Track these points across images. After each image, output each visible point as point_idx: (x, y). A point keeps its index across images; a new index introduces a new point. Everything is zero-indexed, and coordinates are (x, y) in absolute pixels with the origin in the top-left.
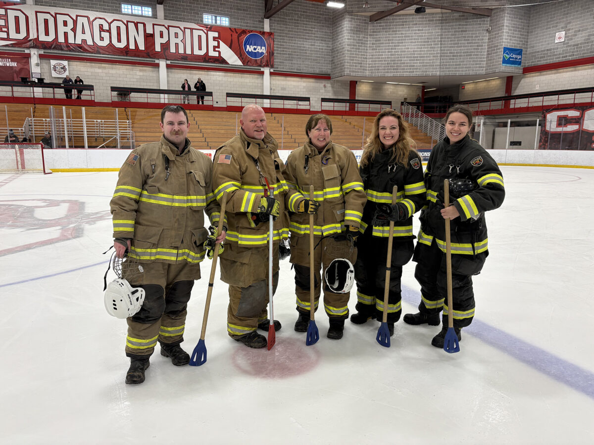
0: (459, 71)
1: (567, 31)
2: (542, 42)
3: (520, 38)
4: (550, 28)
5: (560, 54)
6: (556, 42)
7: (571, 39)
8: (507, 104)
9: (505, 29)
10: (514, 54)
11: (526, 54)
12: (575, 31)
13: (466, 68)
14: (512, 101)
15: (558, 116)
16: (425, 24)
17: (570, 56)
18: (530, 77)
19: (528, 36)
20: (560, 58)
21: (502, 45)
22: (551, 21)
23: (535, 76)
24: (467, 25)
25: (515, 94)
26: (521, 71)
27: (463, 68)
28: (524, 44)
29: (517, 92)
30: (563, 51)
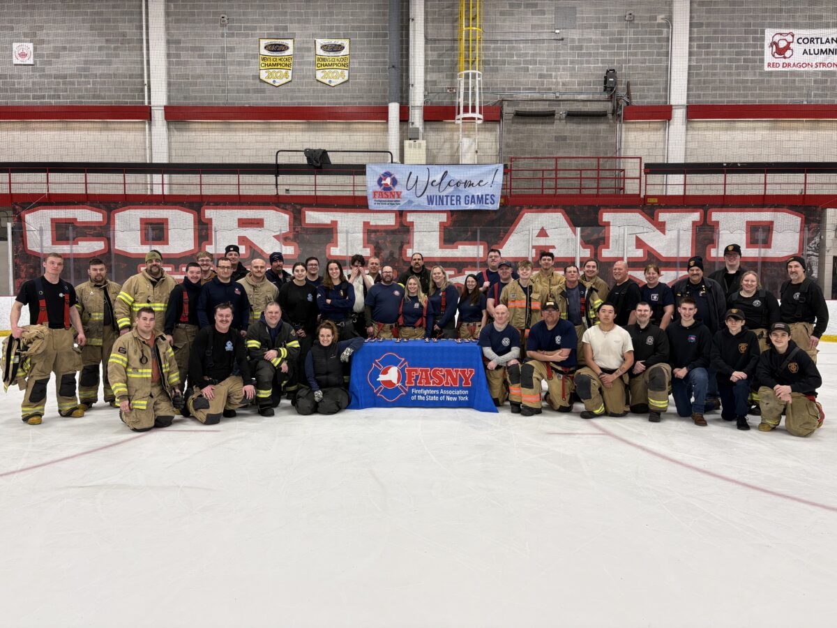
1: (38, 43)
5: (26, 90)
7: (50, 63)
12: (55, 48)
15: (52, 220)
17: (50, 97)
30: (34, 83)
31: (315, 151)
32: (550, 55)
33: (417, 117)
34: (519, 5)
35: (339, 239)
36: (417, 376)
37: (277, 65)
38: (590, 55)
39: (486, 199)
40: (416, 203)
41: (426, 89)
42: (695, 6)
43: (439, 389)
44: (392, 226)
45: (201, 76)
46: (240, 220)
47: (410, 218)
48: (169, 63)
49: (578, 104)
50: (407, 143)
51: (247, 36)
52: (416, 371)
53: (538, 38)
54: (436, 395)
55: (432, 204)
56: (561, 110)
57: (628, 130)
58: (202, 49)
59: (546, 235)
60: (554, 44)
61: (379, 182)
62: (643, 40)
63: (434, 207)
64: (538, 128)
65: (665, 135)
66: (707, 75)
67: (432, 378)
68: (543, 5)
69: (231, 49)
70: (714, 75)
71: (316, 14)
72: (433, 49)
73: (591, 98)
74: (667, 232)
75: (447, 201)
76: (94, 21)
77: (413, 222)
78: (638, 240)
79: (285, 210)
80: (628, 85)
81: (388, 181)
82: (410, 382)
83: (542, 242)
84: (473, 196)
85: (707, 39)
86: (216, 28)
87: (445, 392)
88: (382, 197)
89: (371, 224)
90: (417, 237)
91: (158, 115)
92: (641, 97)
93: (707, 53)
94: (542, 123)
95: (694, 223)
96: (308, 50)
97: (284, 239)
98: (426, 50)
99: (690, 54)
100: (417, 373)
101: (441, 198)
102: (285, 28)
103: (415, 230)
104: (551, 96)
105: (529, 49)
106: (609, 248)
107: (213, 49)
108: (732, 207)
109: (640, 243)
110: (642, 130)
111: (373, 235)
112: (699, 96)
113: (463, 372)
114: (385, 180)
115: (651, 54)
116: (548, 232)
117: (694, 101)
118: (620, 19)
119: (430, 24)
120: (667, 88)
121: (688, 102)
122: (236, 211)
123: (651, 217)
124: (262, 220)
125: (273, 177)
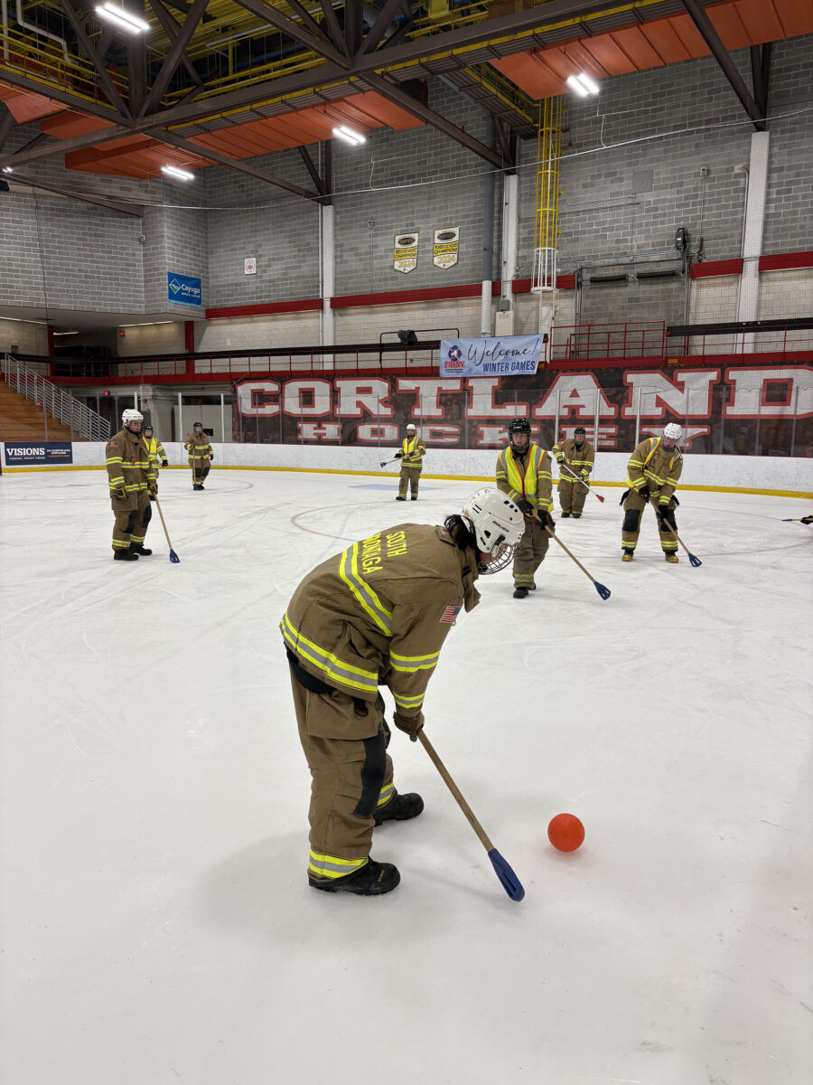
0: (100, 304)
1: (258, 257)
2: (228, 270)
3: (195, 260)
4: (235, 250)
5: (252, 293)
6: (246, 272)
7: (265, 271)
8: (190, 367)
9: (167, 243)
10: (187, 286)
11: (207, 287)
12: (269, 260)
13: (111, 300)
14: (197, 363)
15: (252, 390)
16: (26, 212)
17: (266, 297)
18: (217, 325)
19: (207, 258)
20: (253, 298)
21: (164, 268)
22: (235, 239)
23: (225, 324)
24: (103, 226)
25: (200, 351)
26: (203, 314)
27: (104, 299)
28: (203, 272)
29: (202, 348)
30: (256, 288)
31: (405, 332)
32: (626, 221)
33: (507, 290)
34: (599, 176)
35: (420, 402)
37: (406, 255)
38: (665, 215)
39: (526, 365)
40: (475, 371)
41: (517, 264)
42: (776, 150)
44: (458, 390)
45: (356, 271)
46: (357, 388)
47: (470, 383)
48: (336, 263)
49: (651, 265)
51: (386, 234)
53: (616, 204)
55: (487, 370)
56: (632, 274)
57: (700, 286)
58: (356, 249)
59: (578, 396)
60: (630, 209)
61: (450, 353)
62: (719, 193)
63: (488, 373)
64: (613, 291)
65: (737, 289)
66: (786, 221)
68: (621, 173)
69: (376, 246)
70: (793, 220)
71: (435, 209)
72: (524, 228)
73: (666, 257)
75: (498, 368)
76: (290, 236)
77: (473, 387)
78: (658, 399)
79: (385, 380)
80: (702, 240)
81: (455, 353)
83: (575, 401)
84: (518, 363)
85: (788, 183)
86: (365, 231)
88: (451, 367)
89: (443, 388)
90: (475, 399)
91: (327, 304)
92: (715, 252)
93: (787, 199)
94: (618, 287)
95: (711, 381)
96: (429, 240)
97: (385, 402)
98: (518, 228)
99: (768, 201)
101: (494, 366)
102: (413, 224)
103: (474, 393)
104: (626, 260)
105: (607, 217)
106: (630, 407)
107: (364, 248)
108: (750, 365)
109: (660, 402)
110: (715, 285)
111: (444, 398)
112: (776, 245)
114: (453, 352)
115: (726, 207)
116: (579, 392)
117: (770, 251)
118: (697, 175)
119: (523, 205)
120: (741, 241)
121: (763, 252)
122: (355, 382)
123: (671, 377)
124: (371, 388)
125: (378, 354)
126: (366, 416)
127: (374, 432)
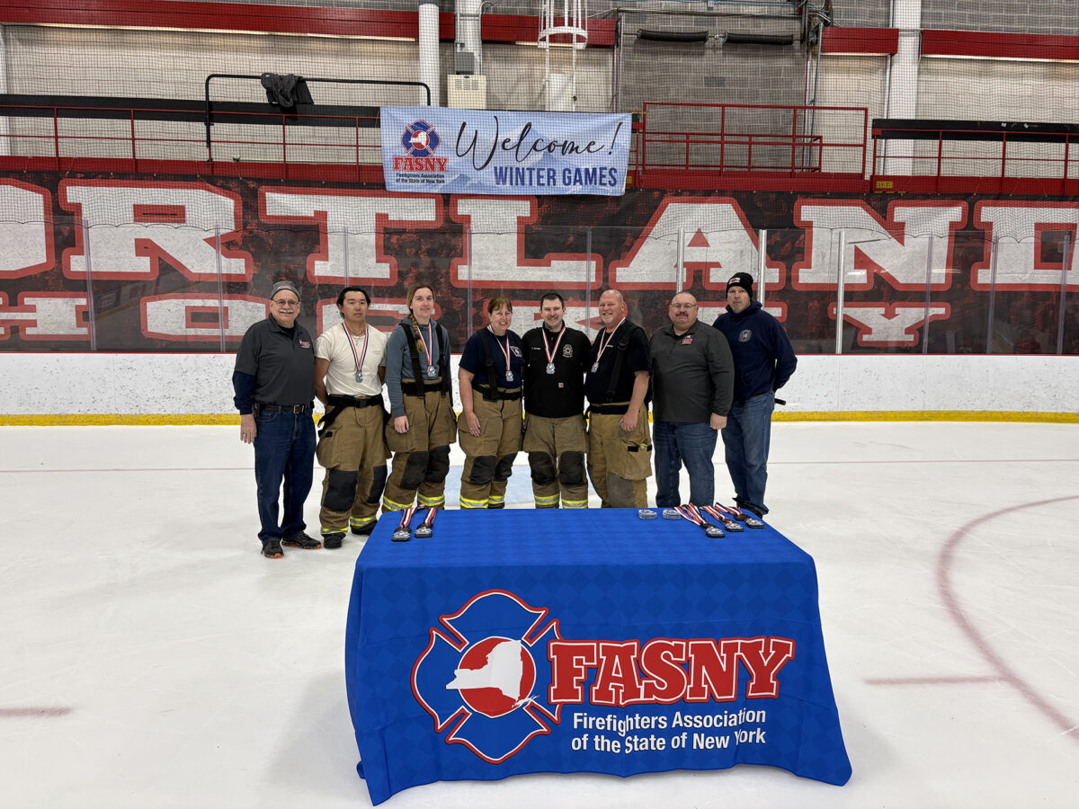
31: (281, 78)
33: (469, 34)
35: (330, 246)
36: (593, 672)
39: (602, 176)
40: (475, 181)
43: (669, 711)
44: (431, 222)
46: (137, 208)
47: (463, 208)
49: (745, 22)
50: (452, 79)
52: (588, 653)
54: (658, 733)
55: (504, 182)
56: (718, 31)
57: (827, 70)
59: (705, 243)
61: (407, 136)
63: (507, 188)
64: (677, 62)
65: (884, 80)
67: (643, 675)
74: (907, 239)
75: (531, 178)
77: (469, 216)
78: (858, 253)
79: (225, 189)
81: (422, 138)
82: (566, 690)
83: (698, 255)
84: (578, 171)
87: (689, 721)
88: (412, 169)
89: (391, 218)
90: (478, 243)
92: (848, 14)
94: (685, 54)
95: (952, 225)
97: (227, 245)
100: (590, 659)
101: (520, 174)
103: (474, 229)
104: (699, 6)
106: (810, 268)
108: (1014, 198)
109: (861, 260)
110: (848, 71)
111: (394, 239)
112: (938, 17)
113: (751, 651)
114: (416, 136)
116: (710, 238)
117: (932, 25)
121: (922, 26)
122: (128, 190)
123: (882, 214)
124: (182, 209)
125: (201, 126)
126: (169, 277)
127: (195, 317)
